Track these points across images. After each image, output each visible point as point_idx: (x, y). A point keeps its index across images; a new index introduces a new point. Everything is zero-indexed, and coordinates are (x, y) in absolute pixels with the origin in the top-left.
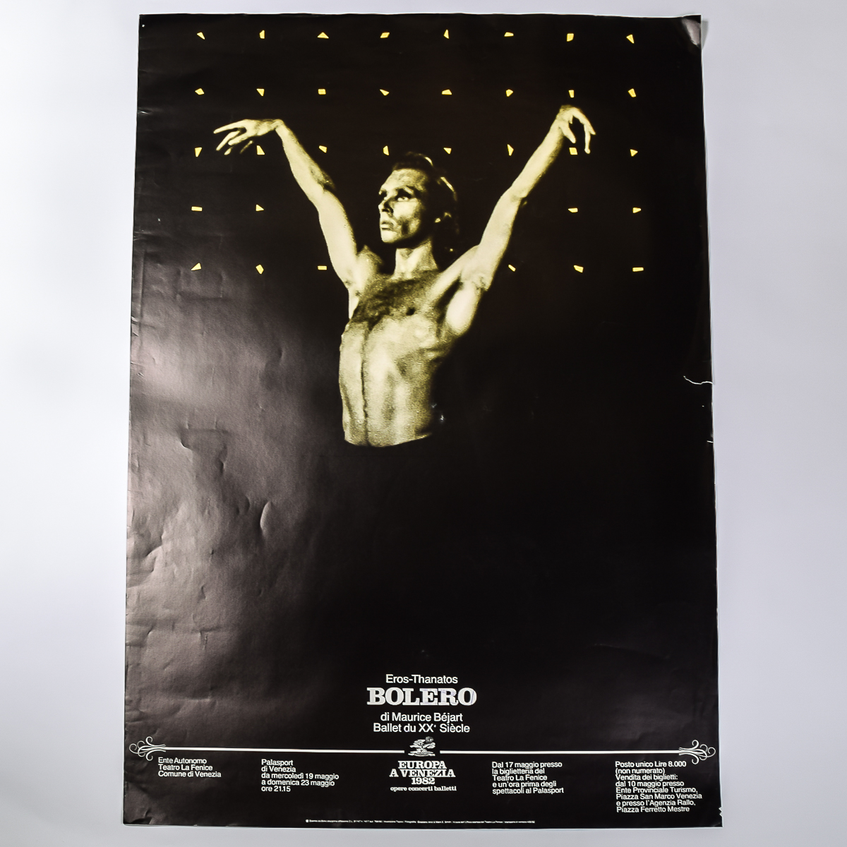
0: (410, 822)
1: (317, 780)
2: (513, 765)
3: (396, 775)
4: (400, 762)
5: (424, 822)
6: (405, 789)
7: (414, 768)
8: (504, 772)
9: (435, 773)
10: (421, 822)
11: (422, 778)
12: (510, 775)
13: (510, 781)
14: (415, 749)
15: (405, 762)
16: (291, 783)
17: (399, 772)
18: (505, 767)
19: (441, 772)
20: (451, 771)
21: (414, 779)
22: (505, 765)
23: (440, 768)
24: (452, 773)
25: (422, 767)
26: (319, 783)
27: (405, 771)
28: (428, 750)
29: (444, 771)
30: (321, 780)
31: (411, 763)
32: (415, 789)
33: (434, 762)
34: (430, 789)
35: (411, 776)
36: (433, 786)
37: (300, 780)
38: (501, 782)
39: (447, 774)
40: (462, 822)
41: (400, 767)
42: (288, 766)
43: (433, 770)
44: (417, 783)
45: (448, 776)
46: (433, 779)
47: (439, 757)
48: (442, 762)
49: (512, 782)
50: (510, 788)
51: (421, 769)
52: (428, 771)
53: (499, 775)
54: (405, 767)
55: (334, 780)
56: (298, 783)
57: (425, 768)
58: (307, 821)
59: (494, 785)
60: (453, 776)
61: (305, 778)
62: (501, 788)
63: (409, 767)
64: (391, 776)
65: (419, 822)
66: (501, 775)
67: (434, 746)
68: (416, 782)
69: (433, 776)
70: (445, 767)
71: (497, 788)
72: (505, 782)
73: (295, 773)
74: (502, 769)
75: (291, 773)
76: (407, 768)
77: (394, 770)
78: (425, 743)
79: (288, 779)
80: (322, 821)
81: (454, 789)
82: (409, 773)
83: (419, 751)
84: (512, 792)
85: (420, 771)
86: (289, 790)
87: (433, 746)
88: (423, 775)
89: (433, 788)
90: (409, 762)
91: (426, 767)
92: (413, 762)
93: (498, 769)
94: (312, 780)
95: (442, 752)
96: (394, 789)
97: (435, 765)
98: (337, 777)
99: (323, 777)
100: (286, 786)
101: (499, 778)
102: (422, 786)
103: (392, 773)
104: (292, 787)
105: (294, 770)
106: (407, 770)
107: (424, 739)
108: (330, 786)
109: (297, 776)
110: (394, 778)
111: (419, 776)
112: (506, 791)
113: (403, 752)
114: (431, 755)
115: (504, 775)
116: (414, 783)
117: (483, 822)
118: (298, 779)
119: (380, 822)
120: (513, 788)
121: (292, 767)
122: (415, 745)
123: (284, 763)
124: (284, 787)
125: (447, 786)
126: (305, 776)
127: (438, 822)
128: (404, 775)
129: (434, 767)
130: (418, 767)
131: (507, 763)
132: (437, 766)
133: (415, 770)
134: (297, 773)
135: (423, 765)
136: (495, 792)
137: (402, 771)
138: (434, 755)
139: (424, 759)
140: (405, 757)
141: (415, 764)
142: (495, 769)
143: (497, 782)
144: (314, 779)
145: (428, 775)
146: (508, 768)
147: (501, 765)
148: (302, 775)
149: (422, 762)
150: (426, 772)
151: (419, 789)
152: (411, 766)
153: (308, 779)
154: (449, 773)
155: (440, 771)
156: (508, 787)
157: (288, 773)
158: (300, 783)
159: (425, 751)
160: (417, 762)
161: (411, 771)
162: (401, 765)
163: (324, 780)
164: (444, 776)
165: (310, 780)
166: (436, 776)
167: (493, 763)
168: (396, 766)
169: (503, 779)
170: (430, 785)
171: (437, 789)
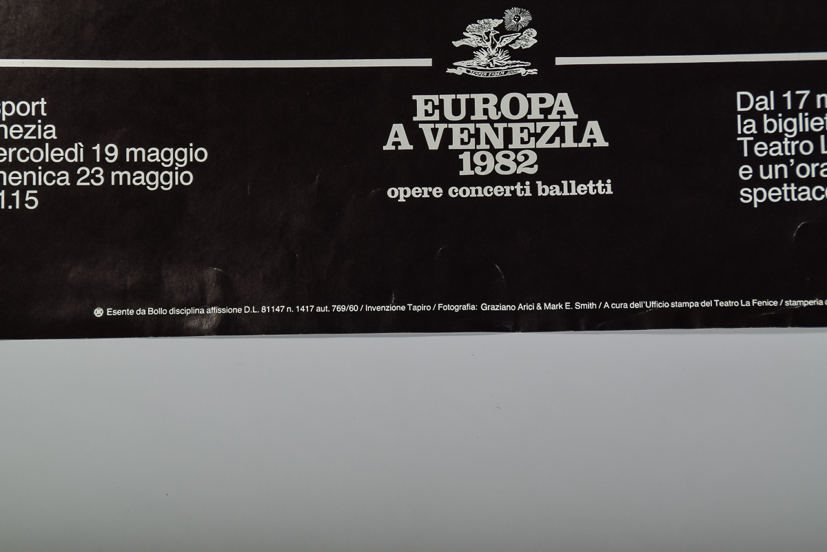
0: (457, 308)
1: (132, 167)
2: (812, 99)
3: (406, 145)
4: (419, 99)
5: (504, 308)
6: (437, 192)
7: (467, 120)
8: (780, 125)
9: (538, 136)
10: (493, 308)
11: (494, 151)
12: (801, 136)
13: (799, 158)
14: (468, 53)
15: (435, 98)
16: (41, 178)
17: (415, 134)
18: (780, 110)
19: (560, 132)
20: (593, 125)
21: (465, 157)
22: (780, 102)
23: (554, 115)
24: (595, 133)
25: (493, 115)
26: (141, 178)
27: (435, 131)
28: (516, 55)
29: (569, 128)
30: (146, 167)
31: (456, 104)
32: (471, 192)
33: (535, 97)
34: (525, 191)
35: (456, 145)
36: (533, 179)
37: (72, 168)
38: (769, 160)
39: (578, 137)
40: (636, 305)
41: (420, 116)
42: (30, 119)
43: (531, 126)
44: (478, 171)
45: (584, 144)
46: (533, 157)
47: (550, 80)
48: (564, 97)
49: (809, 160)
50: (799, 183)
51: (491, 122)
52: (516, 127)
53: (760, 136)
54: (436, 117)
55: (192, 166)
56: (64, 179)
57: (503, 119)
58: (98, 312)
59: (745, 172)
60: (601, 142)
61: (90, 160)
62: (768, 184)
63: (448, 114)
64: (389, 147)
65: (485, 307)
66: (768, 139)
67: (532, 42)
68: (473, 166)
69: (532, 144)
70: (570, 113)
71: (755, 182)
72: (784, 159)
73: (53, 144)
74: (771, 114)
75: (41, 143)
76: (443, 120)
77: (398, 128)
78: (502, 30)
79: (31, 166)
80: (151, 311)
81: (604, 188)
82: (448, 134)
83: (482, 58)
84: (809, 194)
85: (485, 129)
86: (33, 202)
87: (529, 39)
88: (498, 143)
89: (534, 189)
90: (448, 99)
91: (509, 115)
92: (463, 98)
93: (756, 115)
94: (115, 167)
95: (560, 61)
96: (400, 194)
97: (536, 106)
98: (198, 154)
99: (156, 154)
100: (23, 190)
101: (761, 149)
102: (494, 179)
103: (391, 139)
104: (42, 190)
105: (52, 132)
106: (441, 127)
107: (500, 16)
108: (178, 188)
109: (63, 154)
110: (397, 154)
111: (483, 145)
112: (790, 192)
113: (427, 62)
114: (522, 71)
115: (779, 136)
116: (466, 171)
117: (708, 304)
118: (64, 165)
119: (353, 308)
120: (810, 182)
121: (45, 121)
122: (472, 36)
123: (16, 109)
124: (17, 194)
125: (582, 180)
126: (89, 155)
127: (554, 307)
128: (433, 144)
129: (535, 114)
130: (479, 115)
131: (788, 95)
132: (546, 112)
133: (471, 127)
134: (63, 141)
135: (498, 107)
136: (749, 197)
137: (427, 129)
138: (534, 72)
139: (500, 86)
140: (436, 81)
141: (470, 103)
142: (745, 116)
143: (754, 161)
144: (121, 164)
145: (516, 144)
146: (794, 113)
147: (766, 103)
148: (78, 150)
149: (493, 98)
150: (508, 134)
151: (483, 192)
152: (456, 111)
153: (103, 163)
154: (587, 136)
155: (553, 127)
156: (793, 179)
157: (30, 143)
158: (74, 178)
159: (502, 59)
160: (478, 98)
161: (456, 128)
162: (421, 108)
163: (158, 167)
164: (570, 143)
165: (108, 168)
166: (542, 143)
167: (739, 94)
168: (406, 114)
169: (777, 149)
170: (522, 178)
171: (544, 190)
